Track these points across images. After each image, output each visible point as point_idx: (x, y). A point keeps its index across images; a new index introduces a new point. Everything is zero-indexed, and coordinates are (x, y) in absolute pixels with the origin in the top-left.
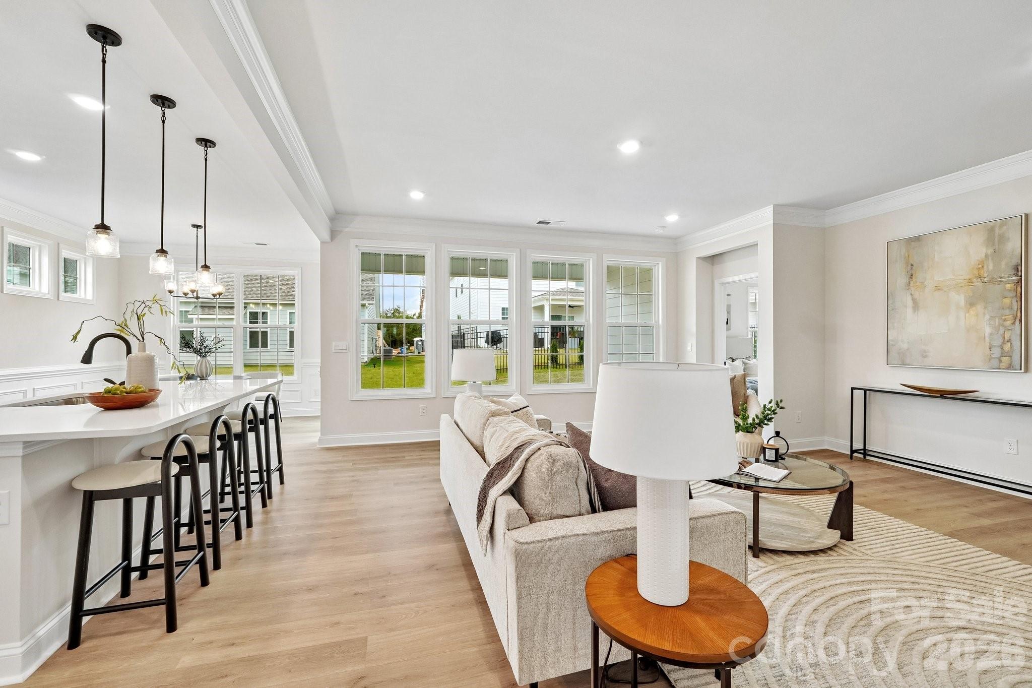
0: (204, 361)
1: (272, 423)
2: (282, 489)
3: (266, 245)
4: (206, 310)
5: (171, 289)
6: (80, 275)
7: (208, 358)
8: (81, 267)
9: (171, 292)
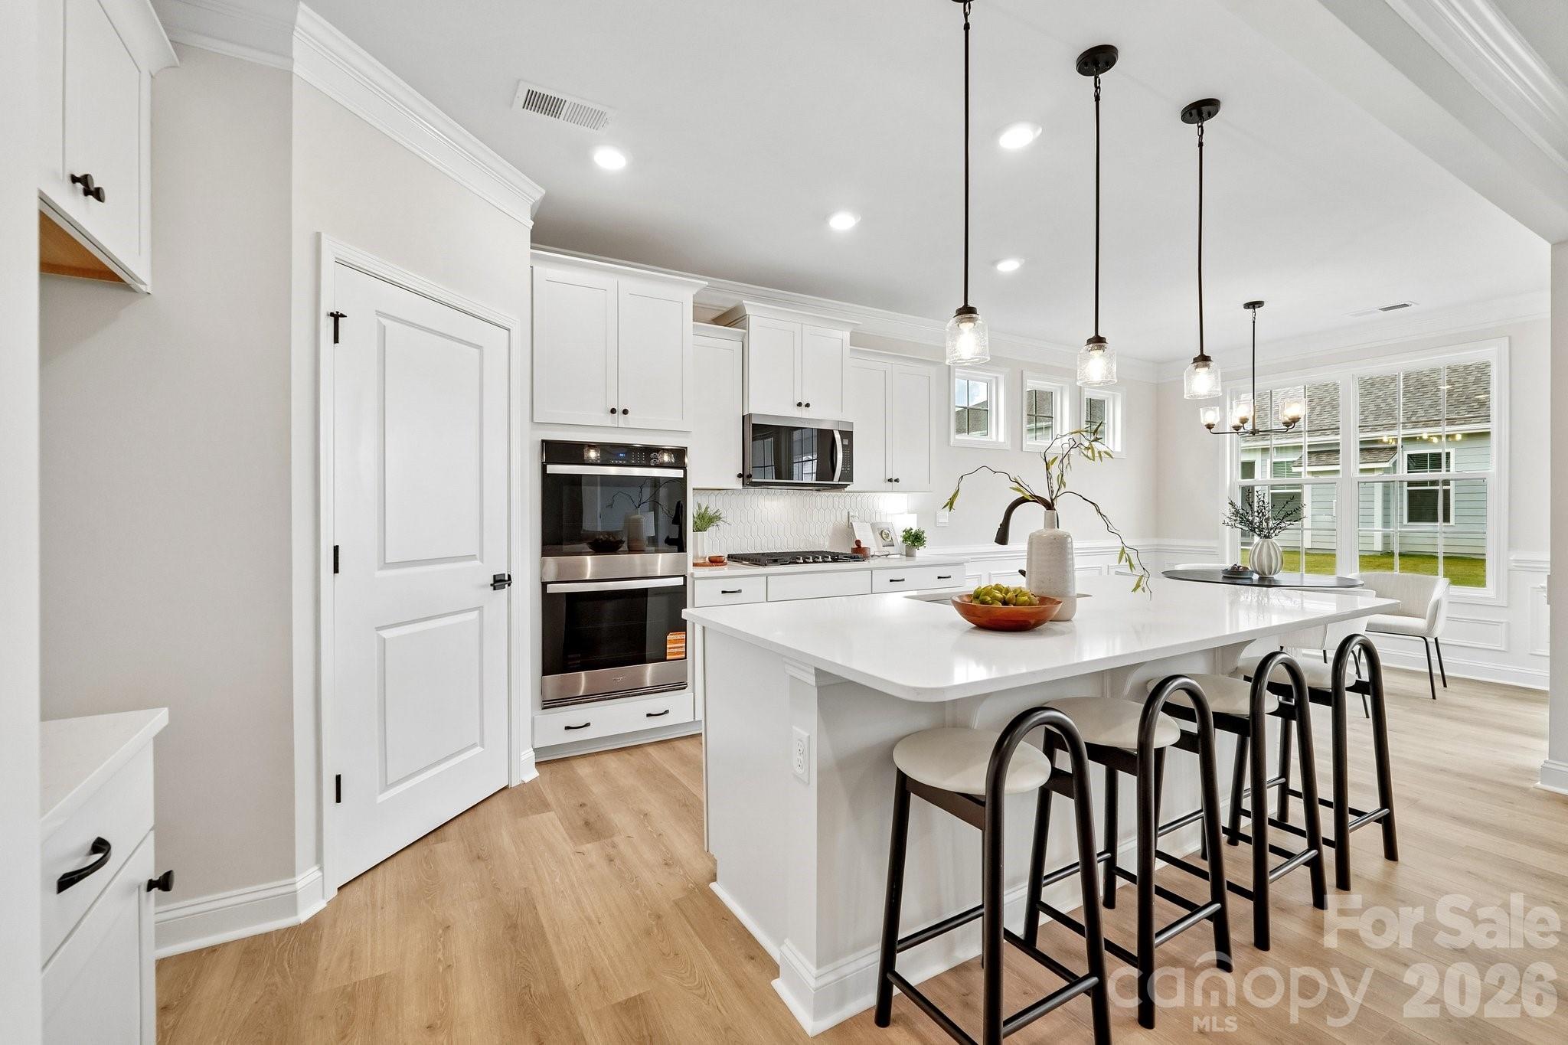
0: (1265, 544)
1: (1355, 705)
2: (1389, 875)
3: (1405, 305)
4: (1324, 457)
5: (1210, 421)
6: (1108, 419)
7: (1274, 539)
8: (1109, 407)
9: (1209, 427)
